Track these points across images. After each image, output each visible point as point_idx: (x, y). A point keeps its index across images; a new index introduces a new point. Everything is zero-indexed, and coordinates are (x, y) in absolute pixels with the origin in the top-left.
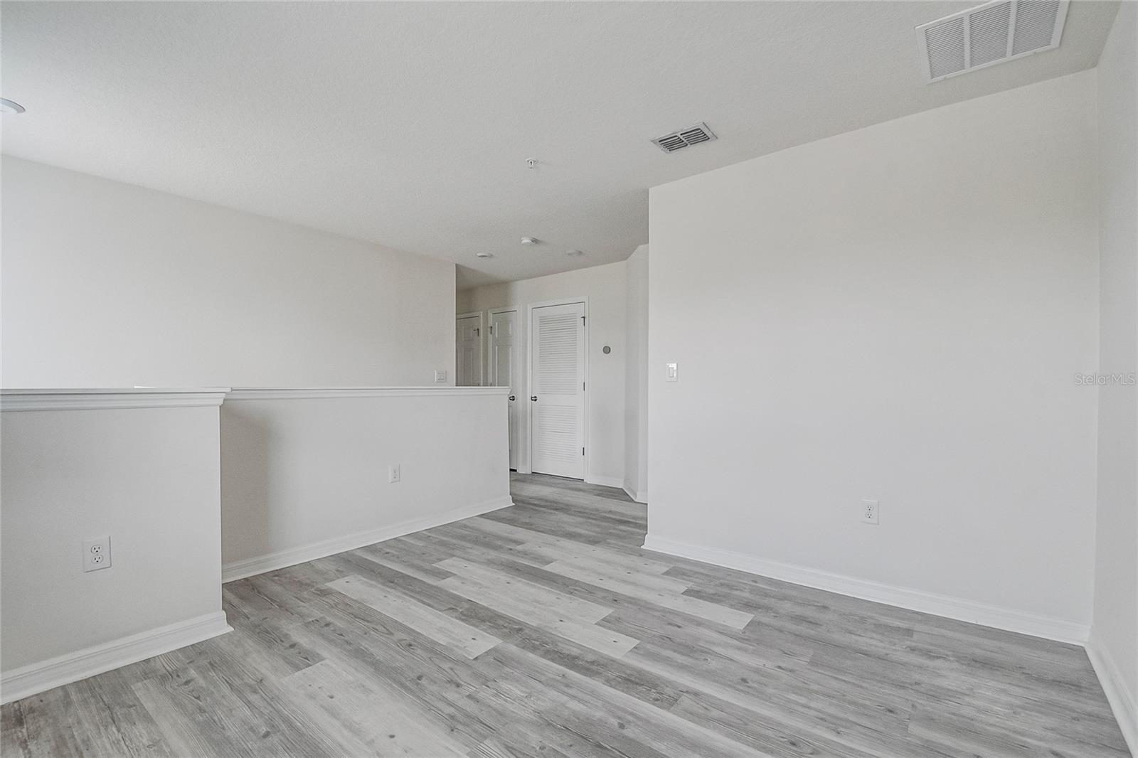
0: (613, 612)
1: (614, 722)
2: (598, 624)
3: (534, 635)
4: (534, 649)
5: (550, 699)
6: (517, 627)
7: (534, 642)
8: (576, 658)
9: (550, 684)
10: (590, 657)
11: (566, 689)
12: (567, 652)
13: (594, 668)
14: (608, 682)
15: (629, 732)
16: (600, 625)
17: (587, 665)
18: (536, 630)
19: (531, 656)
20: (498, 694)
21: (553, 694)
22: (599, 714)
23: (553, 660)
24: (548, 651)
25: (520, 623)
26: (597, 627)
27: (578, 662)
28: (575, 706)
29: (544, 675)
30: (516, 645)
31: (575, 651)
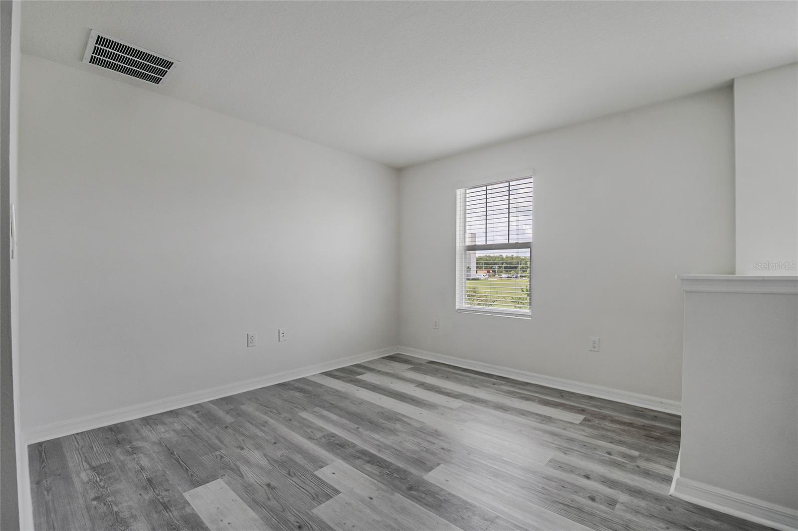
1: (360, 430)
2: (339, 493)
3: (397, 482)
4: (398, 470)
5: (389, 440)
6: (412, 492)
7: (398, 476)
8: (368, 462)
9: (387, 447)
10: (358, 462)
11: (380, 444)
12: (373, 466)
13: (358, 455)
14: (354, 446)
15: (356, 425)
16: (336, 491)
17: (363, 457)
18: (397, 489)
19: (400, 464)
20: (419, 444)
21: (387, 442)
22: (367, 433)
23: (385, 461)
24: (388, 468)
26: (339, 488)
27: (368, 460)
28: (376, 436)
29: (391, 452)
30: (411, 474)
31: (368, 467)
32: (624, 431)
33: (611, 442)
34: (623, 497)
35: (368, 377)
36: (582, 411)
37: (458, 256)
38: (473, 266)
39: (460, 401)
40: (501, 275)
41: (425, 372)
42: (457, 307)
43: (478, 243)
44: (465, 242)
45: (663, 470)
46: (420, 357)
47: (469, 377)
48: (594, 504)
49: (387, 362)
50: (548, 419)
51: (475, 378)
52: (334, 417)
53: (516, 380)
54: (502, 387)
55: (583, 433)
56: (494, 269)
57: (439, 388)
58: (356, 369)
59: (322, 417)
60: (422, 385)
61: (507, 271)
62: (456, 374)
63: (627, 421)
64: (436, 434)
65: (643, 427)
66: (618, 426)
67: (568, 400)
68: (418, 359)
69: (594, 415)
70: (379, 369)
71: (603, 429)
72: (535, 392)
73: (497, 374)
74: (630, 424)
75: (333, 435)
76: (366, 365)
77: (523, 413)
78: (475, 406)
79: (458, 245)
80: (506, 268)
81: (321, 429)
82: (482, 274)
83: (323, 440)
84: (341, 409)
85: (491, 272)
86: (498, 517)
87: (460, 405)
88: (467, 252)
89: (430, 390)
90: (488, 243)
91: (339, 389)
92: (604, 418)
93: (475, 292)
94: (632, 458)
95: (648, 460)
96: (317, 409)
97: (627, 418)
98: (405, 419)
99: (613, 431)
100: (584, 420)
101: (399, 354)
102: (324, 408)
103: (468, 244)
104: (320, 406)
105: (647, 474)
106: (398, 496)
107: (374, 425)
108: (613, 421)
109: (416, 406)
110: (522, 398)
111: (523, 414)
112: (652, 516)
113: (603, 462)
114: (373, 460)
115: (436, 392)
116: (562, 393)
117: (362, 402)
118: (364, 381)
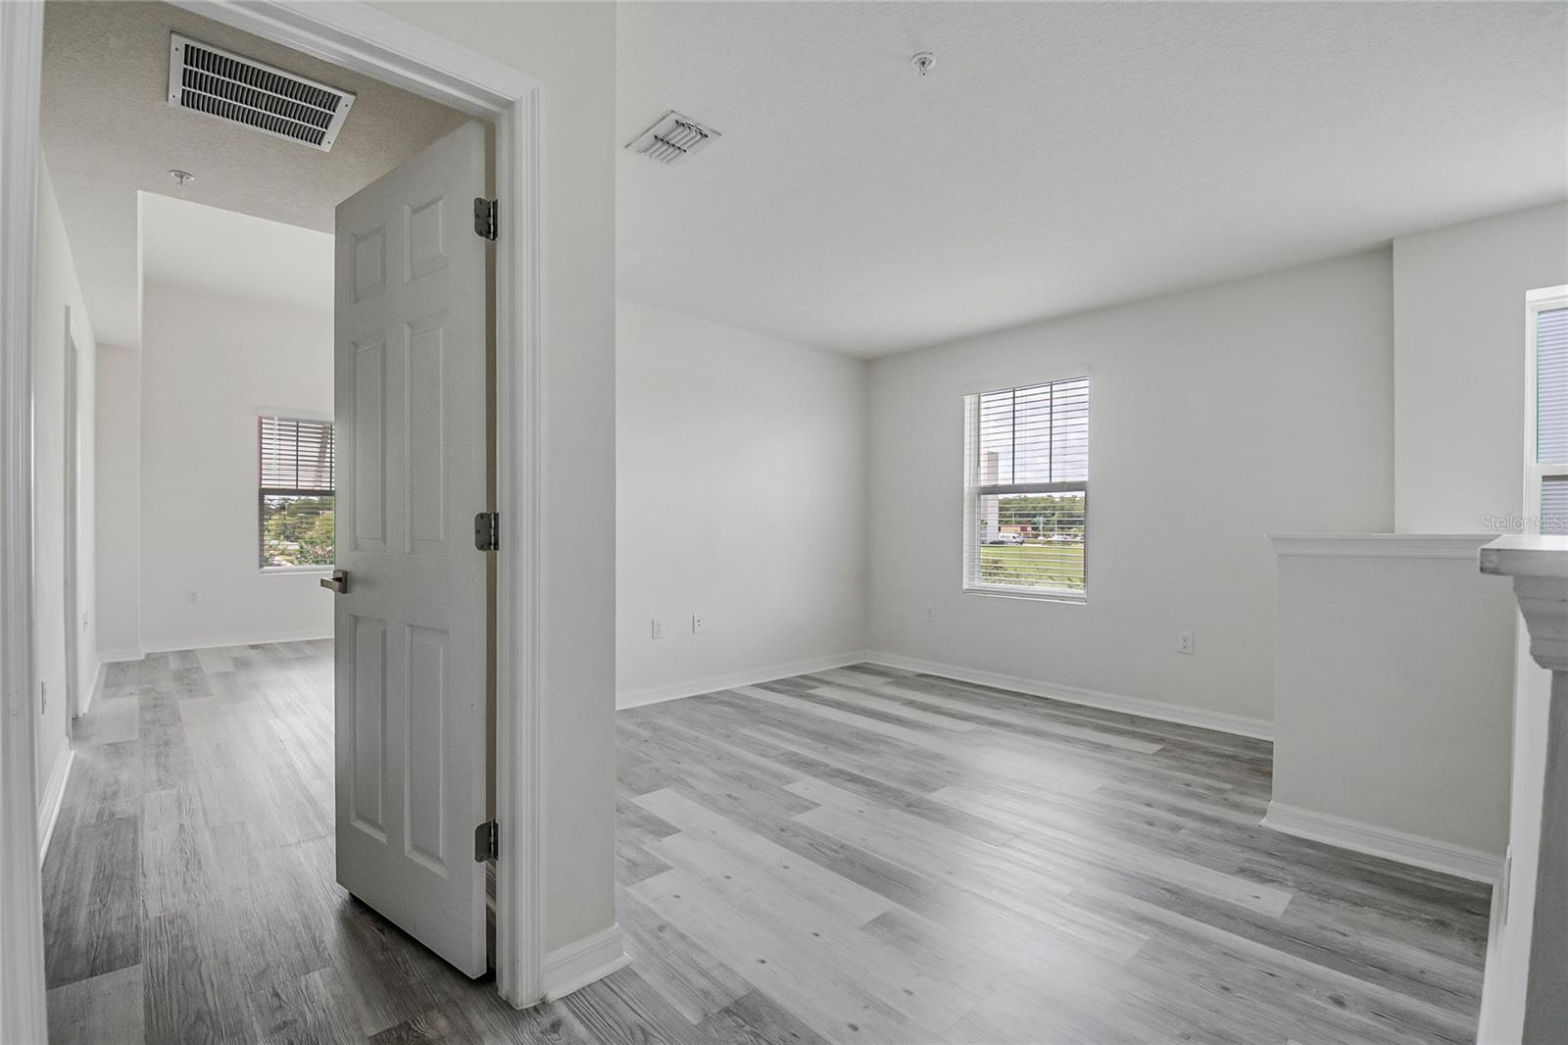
0: (792, 816)
1: (831, 749)
2: (818, 805)
3: (891, 799)
4: (889, 789)
5: (875, 762)
6: (913, 809)
7: (891, 794)
8: (848, 781)
10: (836, 780)
12: (857, 785)
13: (834, 773)
14: (826, 765)
15: (823, 746)
16: (814, 803)
17: (841, 776)
18: (891, 804)
19: (893, 784)
20: (915, 767)
21: (869, 762)
22: (840, 752)
23: (871, 780)
24: (876, 787)
25: (910, 812)
26: (819, 802)
27: (849, 778)
28: (854, 757)
30: (908, 793)
31: (850, 785)
32: (1219, 763)
33: (1195, 775)
34: (1192, 824)
35: (823, 691)
36: (1161, 740)
37: (966, 504)
38: (993, 518)
39: (971, 723)
40: (1049, 536)
41: (916, 688)
42: (965, 587)
43: (1000, 483)
44: (977, 480)
45: (1258, 803)
46: (903, 668)
47: (986, 696)
48: (1152, 828)
49: (846, 672)
50: (1108, 748)
51: (993, 697)
52: (790, 736)
53: (1062, 702)
54: (1038, 709)
55: (1156, 763)
56: (1035, 523)
57: (940, 708)
58: (801, 681)
59: (774, 735)
60: (911, 703)
61: (1064, 528)
62: (964, 691)
63: (1227, 753)
64: (938, 757)
65: (1252, 761)
66: (1211, 758)
67: (1140, 726)
68: (900, 670)
69: (1177, 744)
70: (839, 682)
71: (1188, 760)
72: (1090, 717)
73: (1030, 693)
74: (1233, 757)
75: (795, 754)
76: (817, 676)
77: (1066, 739)
78: (994, 730)
79: (966, 485)
80: (1059, 522)
81: (775, 748)
82: (1009, 534)
83: (782, 758)
84: (797, 728)
85: (1029, 529)
86: (1023, 833)
87: (972, 728)
88: (982, 497)
89: (924, 710)
90: (1017, 482)
91: (787, 705)
92: (1193, 748)
93: (997, 568)
94: (1220, 791)
95: (1242, 793)
96: (762, 726)
97: (1229, 750)
98: (890, 740)
99: (1203, 764)
100: (1161, 750)
101: (867, 663)
102: (771, 725)
103: (983, 484)
104: (764, 723)
105: (1236, 806)
106: (894, 811)
107: (846, 746)
108: (1206, 752)
109: (905, 727)
110: (1068, 723)
111: (1067, 741)
112: (1227, 841)
113: (1177, 793)
114: (853, 779)
115: (934, 712)
116: (1133, 719)
117: (824, 721)
118: (817, 696)
